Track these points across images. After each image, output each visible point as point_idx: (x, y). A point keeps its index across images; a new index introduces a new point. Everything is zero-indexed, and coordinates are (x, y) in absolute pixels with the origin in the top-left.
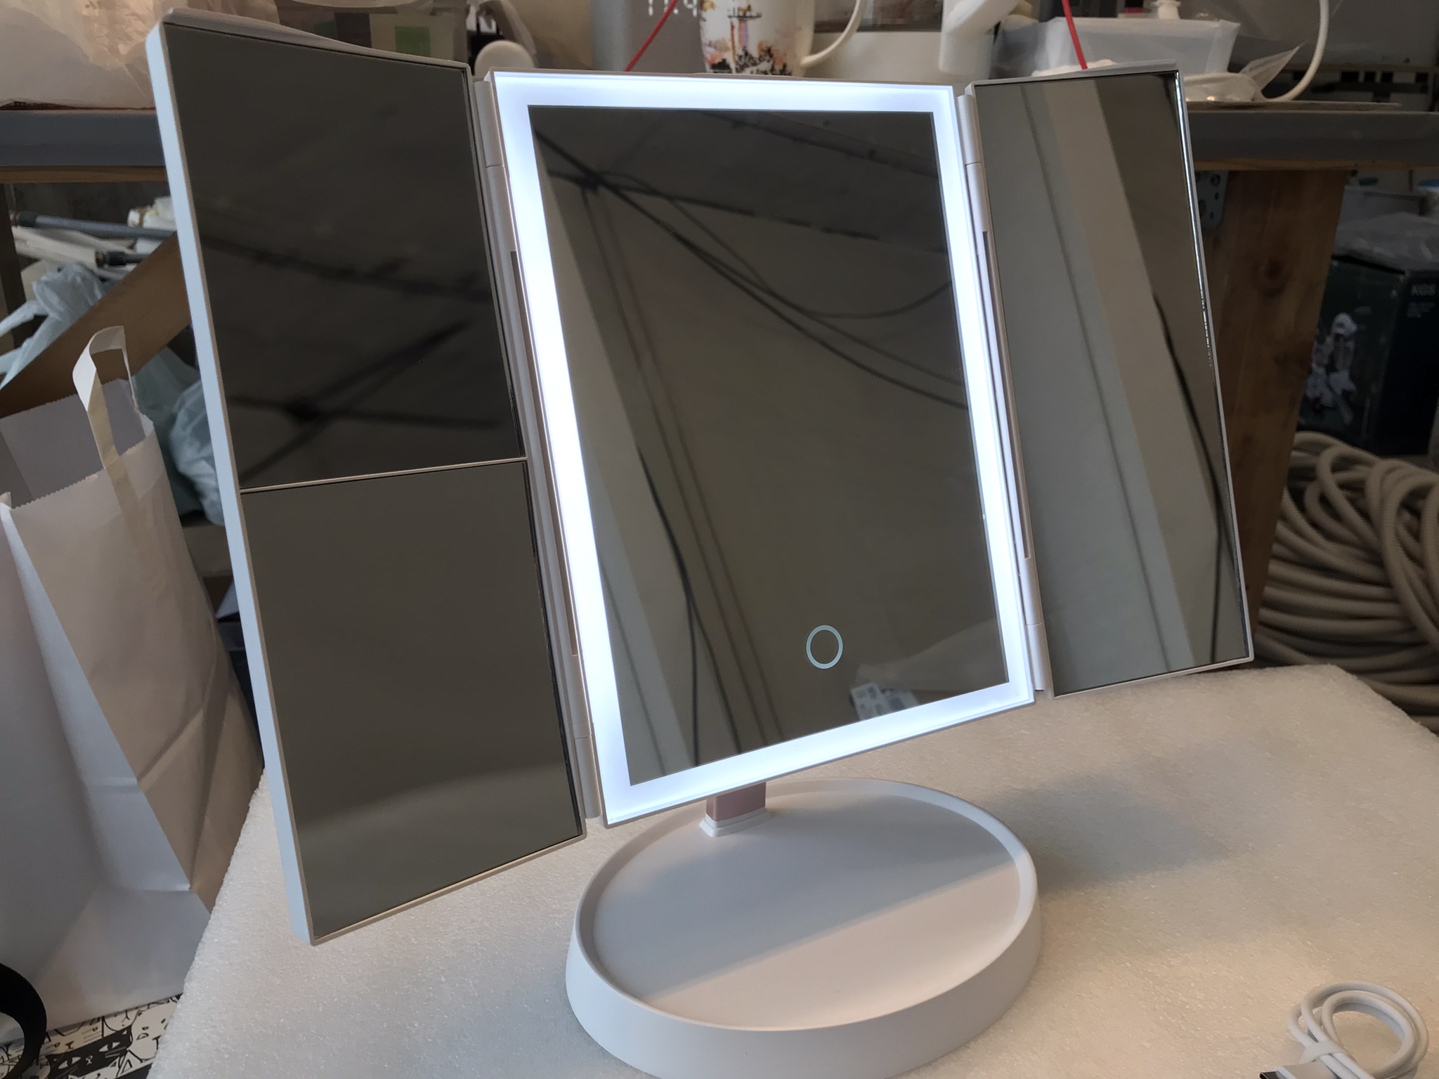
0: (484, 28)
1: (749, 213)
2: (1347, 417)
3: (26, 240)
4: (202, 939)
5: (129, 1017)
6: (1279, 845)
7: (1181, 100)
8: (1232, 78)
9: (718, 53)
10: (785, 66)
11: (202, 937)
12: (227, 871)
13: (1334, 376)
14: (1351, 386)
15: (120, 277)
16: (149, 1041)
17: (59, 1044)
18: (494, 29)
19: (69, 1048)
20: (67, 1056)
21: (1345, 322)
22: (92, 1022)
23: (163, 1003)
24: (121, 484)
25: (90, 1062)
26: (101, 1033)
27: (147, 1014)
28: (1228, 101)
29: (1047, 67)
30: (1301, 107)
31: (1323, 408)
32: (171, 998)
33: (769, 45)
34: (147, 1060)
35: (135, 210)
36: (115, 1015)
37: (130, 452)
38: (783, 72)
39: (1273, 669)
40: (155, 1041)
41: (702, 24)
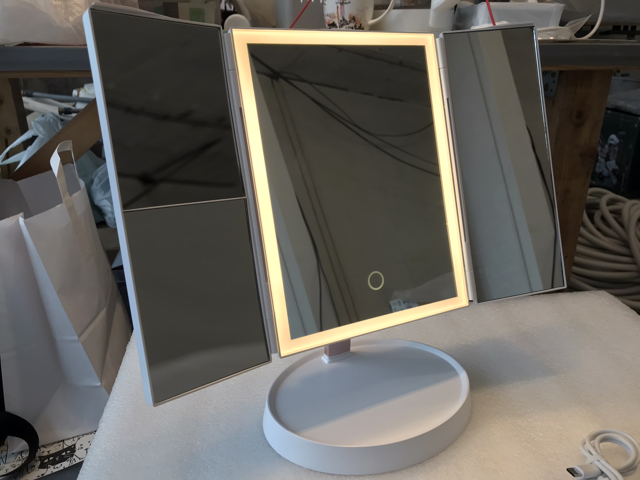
0: (228, 8)
1: (346, 90)
2: (615, 181)
3: (29, 103)
4: (107, 405)
5: (74, 440)
6: (578, 370)
7: (536, 39)
8: (561, 29)
9: (331, 19)
10: (361, 25)
11: (106, 404)
12: (116, 376)
13: (608, 163)
14: (616, 167)
15: (70, 119)
16: (83, 451)
17: (44, 451)
18: (232, 9)
19: (49, 453)
20: (48, 457)
21: (614, 139)
22: (59, 442)
23: (89, 434)
24: (71, 209)
25: (57, 459)
26: (62, 447)
27: (82, 439)
28: (559, 39)
29: (478, 25)
30: (591, 42)
31: (604, 177)
32: (93, 432)
33: (354, 16)
34: (82, 458)
35: (75, 90)
36: (69, 439)
37: (75, 195)
38: (360, 28)
39: (577, 292)
40: (86, 450)
41: (324, 6)
